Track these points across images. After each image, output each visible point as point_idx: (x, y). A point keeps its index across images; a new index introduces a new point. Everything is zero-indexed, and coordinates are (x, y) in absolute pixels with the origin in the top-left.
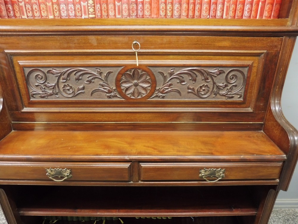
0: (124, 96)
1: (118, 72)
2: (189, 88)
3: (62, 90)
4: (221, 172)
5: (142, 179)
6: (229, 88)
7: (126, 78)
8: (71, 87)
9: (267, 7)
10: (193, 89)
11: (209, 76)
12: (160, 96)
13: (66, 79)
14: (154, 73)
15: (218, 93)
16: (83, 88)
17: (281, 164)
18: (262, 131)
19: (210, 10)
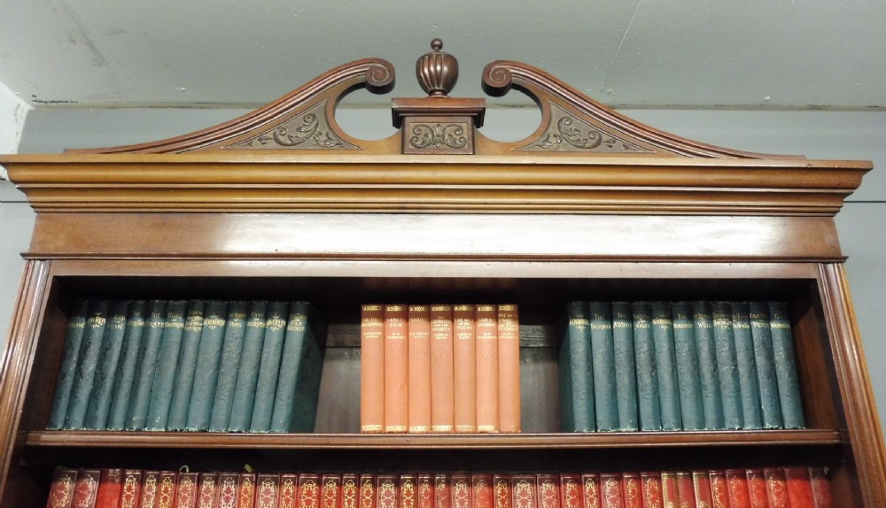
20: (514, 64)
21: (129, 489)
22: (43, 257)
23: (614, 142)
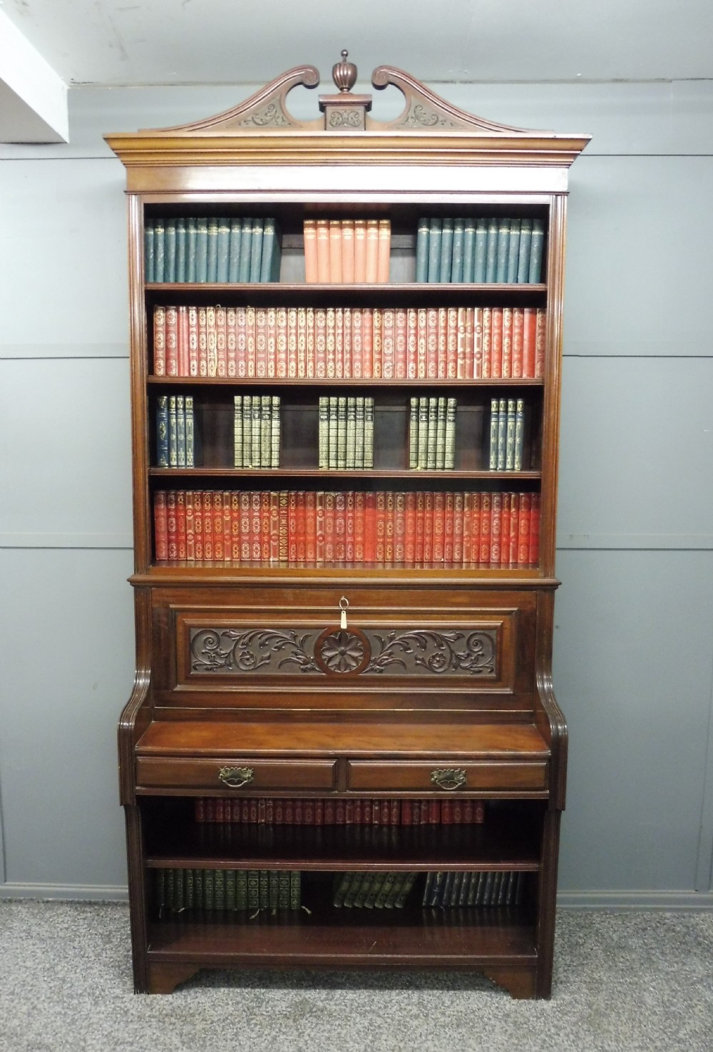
0: (324, 668)
1: (318, 636)
2: (417, 659)
3: (238, 659)
4: (461, 775)
5: (351, 786)
6: (473, 658)
7: (329, 643)
8: (252, 656)
9: (522, 548)
10: (423, 660)
11: (443, 642)
12: (376, 670)
13: (247, 644)
14: (369, 638)
15: (460, 666)
16: (269, 658)
17: (544, 764)
18: (534, 725)
19: (443, 552)
20: (390, 68)
21: (192, 315)
22: (136, 193)
23: (445, 121)
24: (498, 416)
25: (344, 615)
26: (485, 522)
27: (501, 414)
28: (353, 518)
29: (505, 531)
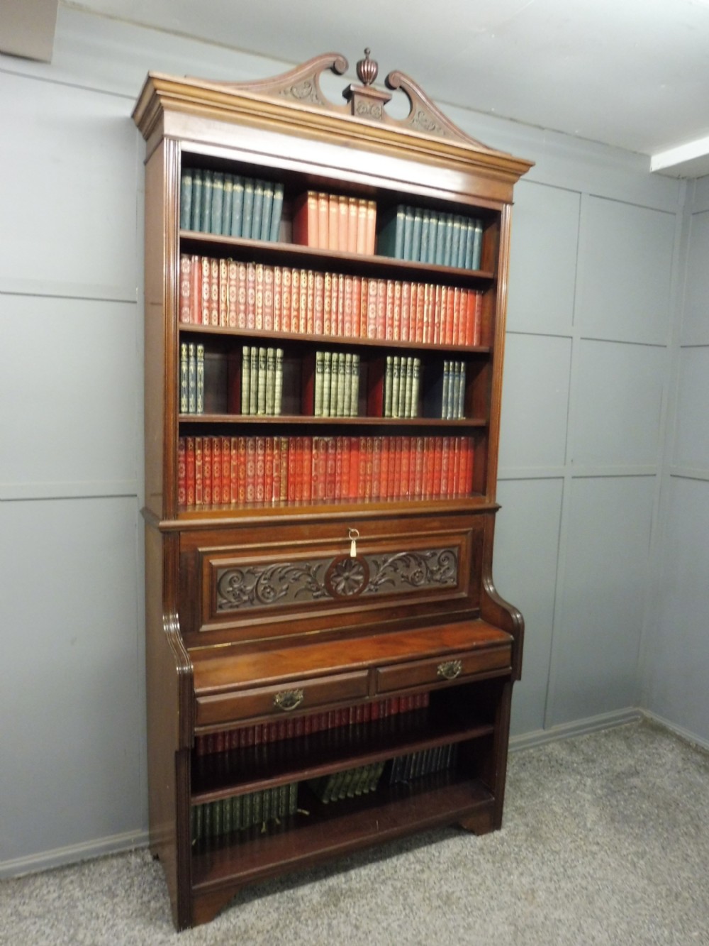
0: (333, 594)
1: (328, 565)
2: (402, 577)
3: (260, 594)
4: (458, 665)
5: (378, 691)
6: (442, 572)
7: (337, 571)
8: (273, 589)
9: (461, 481)
10: (407, 577)
11: (422, 561)
12: (372, 590)
13: (268, 579)
14: (369, 562)
15: (432, 579)
16: (287, 589)
17: (509, 647)
18: (480, 618)
19: (408, 486)
21: (205, 266)
24: (448, 375)
25: (353, 545)
26: (437, 462)
27: (451, 373)
28: (341, 460)
29: (451, 467)
